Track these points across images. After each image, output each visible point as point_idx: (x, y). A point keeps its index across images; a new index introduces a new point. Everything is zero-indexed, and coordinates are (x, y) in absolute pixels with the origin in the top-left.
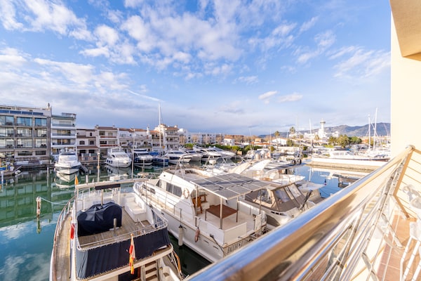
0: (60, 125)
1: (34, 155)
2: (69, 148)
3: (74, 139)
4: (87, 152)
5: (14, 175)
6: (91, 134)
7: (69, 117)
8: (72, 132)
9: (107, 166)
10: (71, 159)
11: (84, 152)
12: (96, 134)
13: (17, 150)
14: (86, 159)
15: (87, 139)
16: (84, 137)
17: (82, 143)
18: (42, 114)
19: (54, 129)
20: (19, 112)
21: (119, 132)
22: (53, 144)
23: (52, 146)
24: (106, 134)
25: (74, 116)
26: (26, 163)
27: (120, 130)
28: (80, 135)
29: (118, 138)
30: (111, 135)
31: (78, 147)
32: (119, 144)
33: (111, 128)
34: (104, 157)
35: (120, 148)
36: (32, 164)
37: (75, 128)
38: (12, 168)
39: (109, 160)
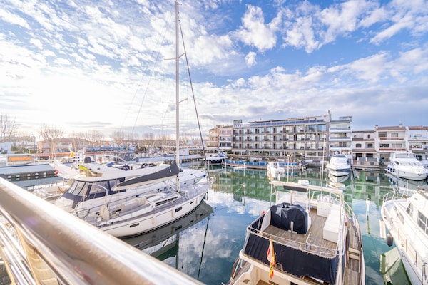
0: (337, 129)
1: (317, 156)
2: (342, 151)
3: (350, 142)
4: (364, 156)
5: (301, 170)
6: (369, 137)
7: (345, 120)
8: (348, 135)
9: (389, 175)
10: (340, 162)
11: (360, 155)
12: (375, 136)
13: (307, 151)
14: (362, 163)
15: (364, 142)
16: (362, 139)
17: (358, 146)
18: (322, 121)
19: (332, 133)
20: (307, 122)
21: (409, 132)
22: (331, 147)
23: (330, 148)
24: (389, 135)
25: (349, 119)
26: (310, 162)
27: (410, 129)
28: (357, 137)
29: (406, 140)
30: (396, 137)
31: (354, 150)
32: (407, 148)
33: (397, 128)
34: (385, 163)
35: (410, 152)
36: (315, 163)
37: (351, 130)
38: (300, 164)
39: (391, 167)
